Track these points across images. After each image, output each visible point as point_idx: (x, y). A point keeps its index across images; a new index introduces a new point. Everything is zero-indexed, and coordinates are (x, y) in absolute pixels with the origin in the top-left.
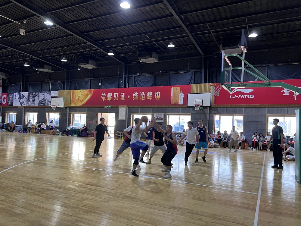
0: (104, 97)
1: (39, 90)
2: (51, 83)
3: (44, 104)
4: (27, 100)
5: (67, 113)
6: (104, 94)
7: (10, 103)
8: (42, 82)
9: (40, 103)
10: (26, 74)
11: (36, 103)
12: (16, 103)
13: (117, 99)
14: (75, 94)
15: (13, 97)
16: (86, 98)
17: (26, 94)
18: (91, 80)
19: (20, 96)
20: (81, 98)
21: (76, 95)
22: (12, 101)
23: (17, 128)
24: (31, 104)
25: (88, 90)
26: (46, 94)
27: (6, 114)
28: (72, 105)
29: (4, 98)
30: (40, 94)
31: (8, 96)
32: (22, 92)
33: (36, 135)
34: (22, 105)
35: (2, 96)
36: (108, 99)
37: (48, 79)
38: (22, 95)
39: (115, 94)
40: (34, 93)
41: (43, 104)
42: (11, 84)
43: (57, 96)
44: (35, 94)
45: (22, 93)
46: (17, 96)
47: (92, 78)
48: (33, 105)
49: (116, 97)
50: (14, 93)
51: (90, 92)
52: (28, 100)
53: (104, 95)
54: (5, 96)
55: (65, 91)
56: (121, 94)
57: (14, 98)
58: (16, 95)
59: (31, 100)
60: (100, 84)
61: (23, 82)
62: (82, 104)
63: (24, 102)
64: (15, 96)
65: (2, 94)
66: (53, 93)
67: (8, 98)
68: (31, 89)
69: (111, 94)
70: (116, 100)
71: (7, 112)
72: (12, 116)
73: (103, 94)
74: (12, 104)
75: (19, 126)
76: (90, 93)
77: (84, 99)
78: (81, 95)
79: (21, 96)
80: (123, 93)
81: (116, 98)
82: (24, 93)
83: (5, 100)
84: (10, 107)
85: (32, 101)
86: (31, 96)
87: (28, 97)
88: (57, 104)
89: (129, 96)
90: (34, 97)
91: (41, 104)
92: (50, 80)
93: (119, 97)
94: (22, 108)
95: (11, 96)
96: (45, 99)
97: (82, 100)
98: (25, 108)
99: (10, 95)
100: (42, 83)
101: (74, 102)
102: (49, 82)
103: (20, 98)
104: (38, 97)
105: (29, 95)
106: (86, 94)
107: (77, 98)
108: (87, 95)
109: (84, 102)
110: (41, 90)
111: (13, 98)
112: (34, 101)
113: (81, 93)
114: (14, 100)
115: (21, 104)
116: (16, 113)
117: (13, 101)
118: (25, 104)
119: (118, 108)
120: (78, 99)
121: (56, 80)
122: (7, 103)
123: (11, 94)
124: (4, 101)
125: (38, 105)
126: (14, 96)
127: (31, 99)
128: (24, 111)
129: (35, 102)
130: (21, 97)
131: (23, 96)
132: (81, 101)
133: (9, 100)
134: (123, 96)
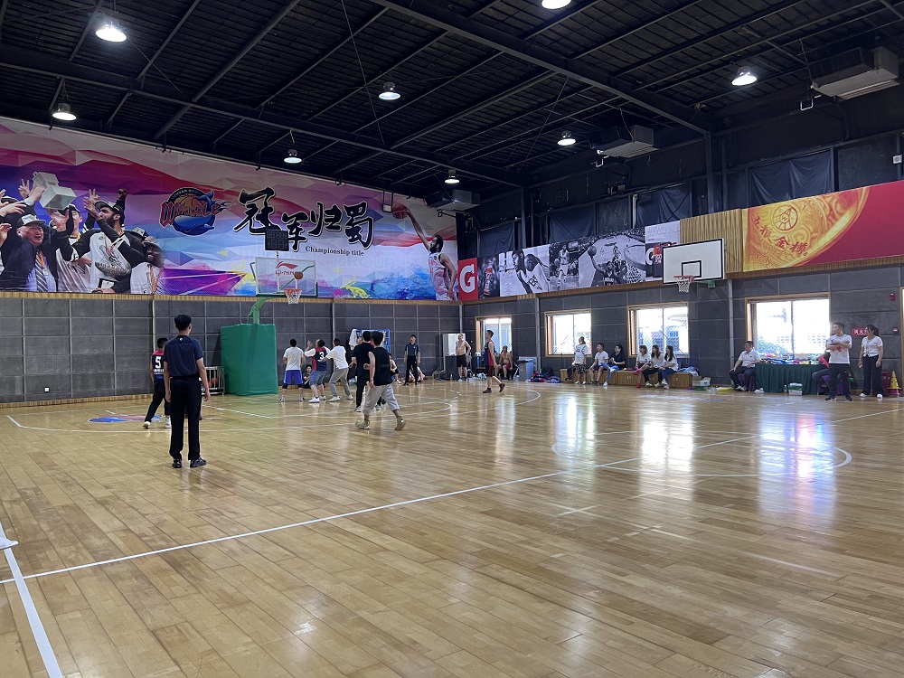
1: (587, 232)
2: (634, 199)
3: (618, 280)
4: (548, 271)
5: (727, 303)
7: (487, 288)
8: (598, 201)
9: (600, 275)
10: (536, 185)
11: (586, 278)
12: (510, 286)
14: (762, 223)
15: (496, 268)
16: (823, 232)
17: (542, 252)
18: (836, 150)
19: (521, 260)
20: (801, 234)
21: (770, 226)
22: (495, 282)
23: (525, 368)
24: (563, 281)
25: (832, 197)
26: (622, 241)
27: (478, 323)
28: (751, 266)
29: (468, 275)
30: (600, 245)
31: (479, 266)
32: (529, 245)
33: (598, 388)
34: (529, 291)
35: (460, 271)
37: (621, 187)
38: (530, 255)
40: (576, 244)
41: (612, 280)
42: (483, 227)
43: (675, 239)
44: (576, 249)
45: (527, 251)
46: (510, 261)
47: (842, 144)
48: (572, 286)
50: (501, 256)
51: (848, 202)
52: (554, 270)
54: (471, 268)
55: (713, 216)
58: (507, 259)
59: (564, 268)
60: (897, 159)
61: (527, 214)
62: (802, 257)
63: (538, 278)
64: (503, 264)
66: (654, 233)
67: (479, 274)
68: (556, 230)
71: (478, 319)
72: (499, 330)
74: (495, 291)
75: (530, 362)
76: (846, 208)
77: (812, 239)
78: (793, 223)
79: (526, 260)
82: (536, 250)
83: (472, 280)
84: (491, 301)
85: (569, 272)
86: (563, 254)
87: (551, 260)
88: (692, 271)
90: (574, 256)
91: (607, 279)
92: (631, 188)
94: (533, 300)
95: (491, 267)
96: (621, 258)
97: (803, 241)
98: (540, 299)
99: (487, 263)
100: (596, 204)
101: (759, 253)
102: (629, 195)
103: (520, 267)
104: (592, 254)
105: (554, 255)
106: (824, 213)
107: (776, 235)
108: (833, 217)
109: (812, 251)
110: (598, 232)
111: (497, 270)
112: (575, 271)
113: (793, 215)
114: (502, 275)
115: (526, 286)
116: (508, 321)
117: (498, 282)
118: (543, 285)
120: (782, 242)
121: (655, 185)
122: (480, 288)
123: (490, 257)
124: (468, 284)
125: (593, 284)
126: (502, 263)
127: (562, 267)
128: (537, 310)
129: (581, 275)
130: (526, 265)
131: (534, 261)
132: (801, 248)
133: (483, 279)
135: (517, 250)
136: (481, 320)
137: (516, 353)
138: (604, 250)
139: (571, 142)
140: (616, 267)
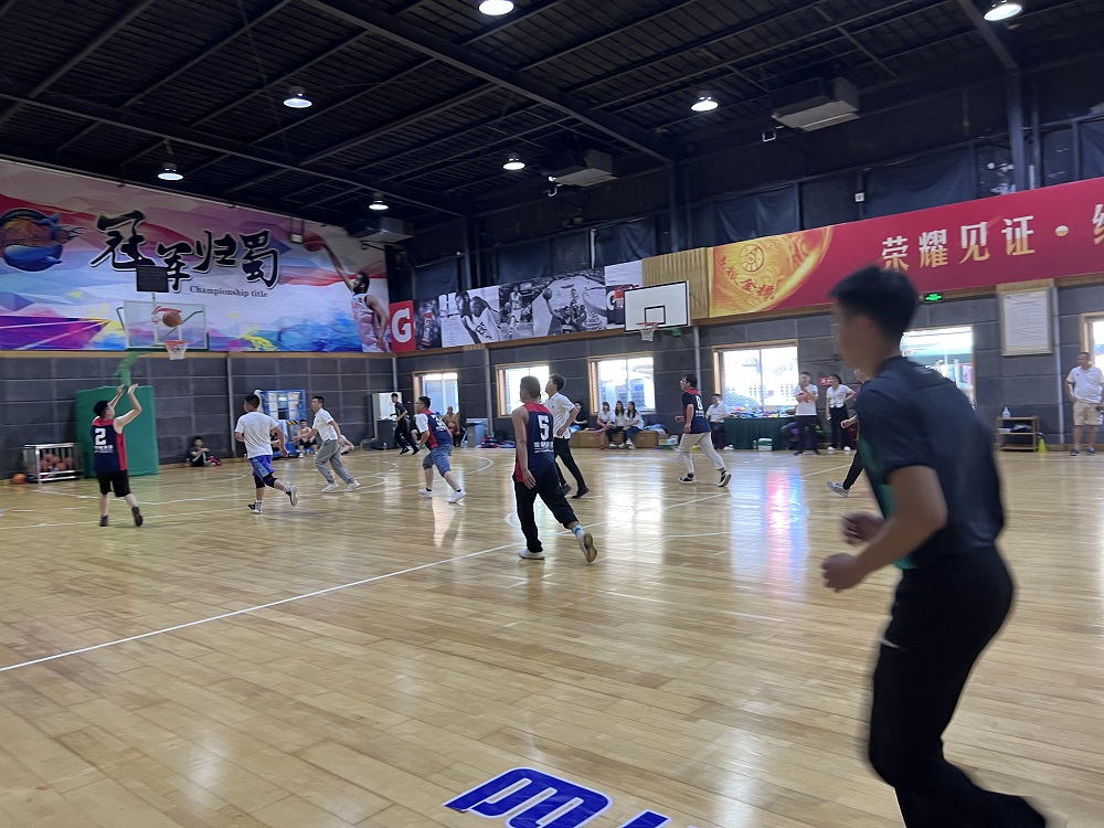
0: (900, 252)
1: (540, 272)
2: (592, 235)
3: (577, 327)
4: (498, 317)
5: (693, 352)
6: (900, 240)
7: (426, 338)
8: (553, 236)
9: (557, 322)
10: (481, 215)
11: (541, 326)
12: (454, 335)
13: (982, 254)
14: (729, 263)
15: (436, 312)
16: (790, 274)
17: (490, 294)
18: (800, 186)
19: (466, 304)
20: (767, 277)
21: (736, 267)
22: (436, 330)
23: (474, 432)
24: (516, 330)
25: (797, 237)
26: (580, 283)
27: (416, 380)
28: (718, 312)
29: (403, 321)
30: (556, 287)
31: (415, 310)
32: (474, 287)
34: (477, 341)
35: (392, 315)
36: (925, 261)
37: (578, 220)
38: (476, 298)
39: (964, 229)
40: (529, 286)
41: (570, 328)
42: (420, 263)
43: (638, 281)
44: (530, 291)
45: (472, 293)
46: (453, 305)
47: (805, 179)
48: (526, 334)
49: (978, 242)
50: (442, 298)
51: (813, 242)
52: (505, 315)
53: (895, 245)
54: (405, 313)
55: (677, 255)
56: (1009, 222)
57: (442, 314)
58: (449, 302)
59: (516, 314)
60: (860, 197)
61: (472, 249)
62: (770, 301)
63: (487, 326)
64: (445, 308)
65: (390, 307)
66: (615, 273)
67: (416, 319)
68: (505, 270)
69: (944, 231)
70: (977, 258)
71: (417, 375)
72: (441, 387)
73: (890, 242)
74: (437, 342)
75: (481, 424)
76: (811, 248)
77: (779, 281)
78: (759, 263)
79: (471, 304)
80: (1024, 220)
81: (974, 248)
82: (483, 292)
83: (407, 327)
84: (432, 353)
85: (522, 319)
86: (515, 297)
87: (502, 304)
88: (655, 317)
89: (1062, 230)
90: (527, 299)
91: (564, 327)
92: (589, 222)
93: (996, 240)
94: (481, 352)
95: (430, 311)
96: (579, 302)
97: (770, 284)
98: (490, 349)
99: (425, 307)
100: (550, 239)
101: (725, 297)
102: (585, 229)
103: (465, 311)
104: (547, 297)
105: (504, 298)
106: (790, 254)
107: (742, 277)
108: (799, 258)
109: (780, 294)
110: (554, 271)
111: (438, 315)
112: (529, 317)
113: (759, 255)
114: (443, 322)
115: (473, 334)
116: (454, 376)
117: (440, 329)
118: (493, 334)
119: (994, 296)
120: (748, 285)
121: (614, 219)
122: (417, 337)
123: (429, 300)
124: (402, 332)
125: (550, 332)
126: (443, 307)
127: (514, 313)
128: (488, 363)
129: (536, 322)
130: (472, 309)
131: (482, 305)
132: (768, 291)
133: (421, 326)
134: (1024, 232)
135: (462, 293)
136: (420, 375)
137: (463, 415)
138: (562, 292)
139: (519, 166)
140: (573, 314)
